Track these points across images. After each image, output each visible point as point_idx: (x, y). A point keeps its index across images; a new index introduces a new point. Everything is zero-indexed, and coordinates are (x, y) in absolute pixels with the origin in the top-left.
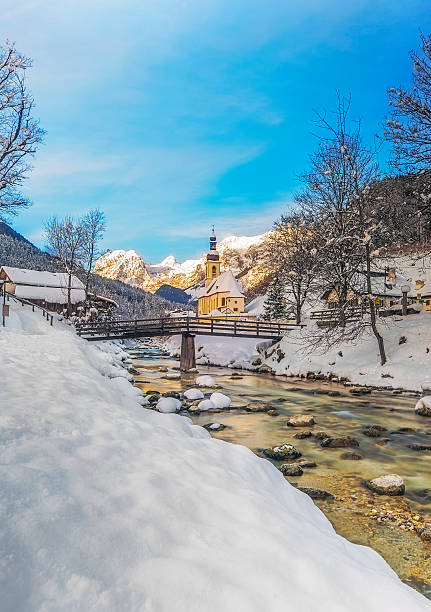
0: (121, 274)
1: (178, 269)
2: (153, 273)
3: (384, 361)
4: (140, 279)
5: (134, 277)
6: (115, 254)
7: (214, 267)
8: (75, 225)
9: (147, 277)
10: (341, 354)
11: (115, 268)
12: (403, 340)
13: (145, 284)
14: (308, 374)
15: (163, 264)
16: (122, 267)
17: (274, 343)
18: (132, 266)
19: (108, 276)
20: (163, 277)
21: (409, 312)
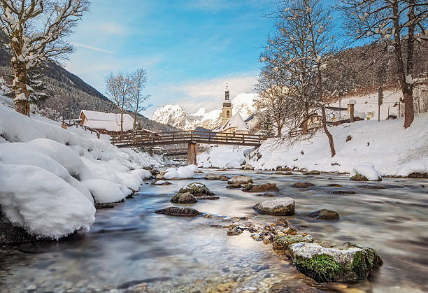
0: (170, 121)
1: (207, 117)
2: (191, 119)
3: (334, 153)
4: (182, 124)
5: (178, 122)
6: (167, 107)
7: (228, 112)
8: (125, 78)
9: (187, 122)
10: (303, 153)
11: (167, 116)
12: (349, 138)
13: (186, 127)
14: (278, 168)
15: (198, 114)
16: (171, 116)
17: (255, 149)
18: (177, 116)
19: (162, 122)
20: (198, 122)
21: (355, 119)
